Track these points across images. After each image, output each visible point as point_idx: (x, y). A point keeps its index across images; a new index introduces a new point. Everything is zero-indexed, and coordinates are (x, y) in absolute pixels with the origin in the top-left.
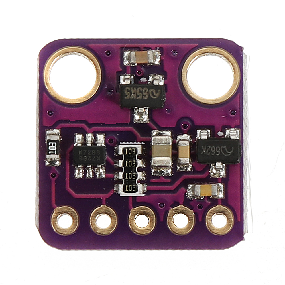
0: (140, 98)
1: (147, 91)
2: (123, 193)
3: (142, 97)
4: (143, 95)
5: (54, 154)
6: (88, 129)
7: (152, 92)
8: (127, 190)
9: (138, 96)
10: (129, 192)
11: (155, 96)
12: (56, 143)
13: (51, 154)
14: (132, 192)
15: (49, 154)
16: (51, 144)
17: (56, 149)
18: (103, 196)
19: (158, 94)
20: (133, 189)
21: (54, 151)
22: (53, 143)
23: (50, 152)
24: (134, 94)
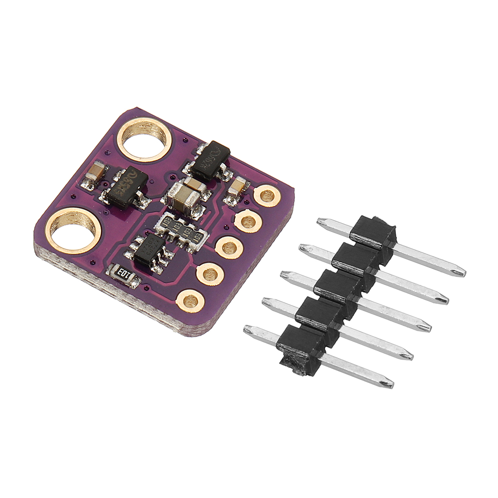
0: (129, 186)
1: (127, 178)
2: (198, 245)
3: (130, 184)
4: (128, 183)
5: (129, 275)
6: (126, 245)
7: (131, 176)
8: (197, 241)
9: (126, 187)
10: (200, 241)
11: (135, 176)
12: (121, 269)
13: (128, 277)
14: (201, 239)
15: (127, 279)
16: (120, 273)
17: (126, 272)
18: (190, 264)
19: (135, 173)
20: (199, 236)
21: (127, 273)
22: (120, 271)
23: (126, 277)
24: (122, 188)
